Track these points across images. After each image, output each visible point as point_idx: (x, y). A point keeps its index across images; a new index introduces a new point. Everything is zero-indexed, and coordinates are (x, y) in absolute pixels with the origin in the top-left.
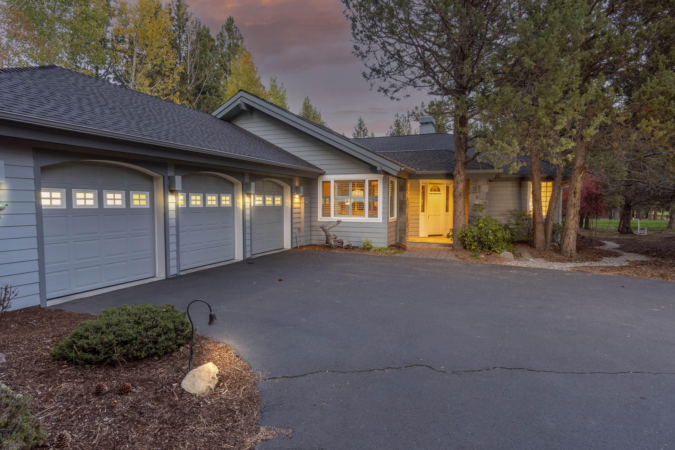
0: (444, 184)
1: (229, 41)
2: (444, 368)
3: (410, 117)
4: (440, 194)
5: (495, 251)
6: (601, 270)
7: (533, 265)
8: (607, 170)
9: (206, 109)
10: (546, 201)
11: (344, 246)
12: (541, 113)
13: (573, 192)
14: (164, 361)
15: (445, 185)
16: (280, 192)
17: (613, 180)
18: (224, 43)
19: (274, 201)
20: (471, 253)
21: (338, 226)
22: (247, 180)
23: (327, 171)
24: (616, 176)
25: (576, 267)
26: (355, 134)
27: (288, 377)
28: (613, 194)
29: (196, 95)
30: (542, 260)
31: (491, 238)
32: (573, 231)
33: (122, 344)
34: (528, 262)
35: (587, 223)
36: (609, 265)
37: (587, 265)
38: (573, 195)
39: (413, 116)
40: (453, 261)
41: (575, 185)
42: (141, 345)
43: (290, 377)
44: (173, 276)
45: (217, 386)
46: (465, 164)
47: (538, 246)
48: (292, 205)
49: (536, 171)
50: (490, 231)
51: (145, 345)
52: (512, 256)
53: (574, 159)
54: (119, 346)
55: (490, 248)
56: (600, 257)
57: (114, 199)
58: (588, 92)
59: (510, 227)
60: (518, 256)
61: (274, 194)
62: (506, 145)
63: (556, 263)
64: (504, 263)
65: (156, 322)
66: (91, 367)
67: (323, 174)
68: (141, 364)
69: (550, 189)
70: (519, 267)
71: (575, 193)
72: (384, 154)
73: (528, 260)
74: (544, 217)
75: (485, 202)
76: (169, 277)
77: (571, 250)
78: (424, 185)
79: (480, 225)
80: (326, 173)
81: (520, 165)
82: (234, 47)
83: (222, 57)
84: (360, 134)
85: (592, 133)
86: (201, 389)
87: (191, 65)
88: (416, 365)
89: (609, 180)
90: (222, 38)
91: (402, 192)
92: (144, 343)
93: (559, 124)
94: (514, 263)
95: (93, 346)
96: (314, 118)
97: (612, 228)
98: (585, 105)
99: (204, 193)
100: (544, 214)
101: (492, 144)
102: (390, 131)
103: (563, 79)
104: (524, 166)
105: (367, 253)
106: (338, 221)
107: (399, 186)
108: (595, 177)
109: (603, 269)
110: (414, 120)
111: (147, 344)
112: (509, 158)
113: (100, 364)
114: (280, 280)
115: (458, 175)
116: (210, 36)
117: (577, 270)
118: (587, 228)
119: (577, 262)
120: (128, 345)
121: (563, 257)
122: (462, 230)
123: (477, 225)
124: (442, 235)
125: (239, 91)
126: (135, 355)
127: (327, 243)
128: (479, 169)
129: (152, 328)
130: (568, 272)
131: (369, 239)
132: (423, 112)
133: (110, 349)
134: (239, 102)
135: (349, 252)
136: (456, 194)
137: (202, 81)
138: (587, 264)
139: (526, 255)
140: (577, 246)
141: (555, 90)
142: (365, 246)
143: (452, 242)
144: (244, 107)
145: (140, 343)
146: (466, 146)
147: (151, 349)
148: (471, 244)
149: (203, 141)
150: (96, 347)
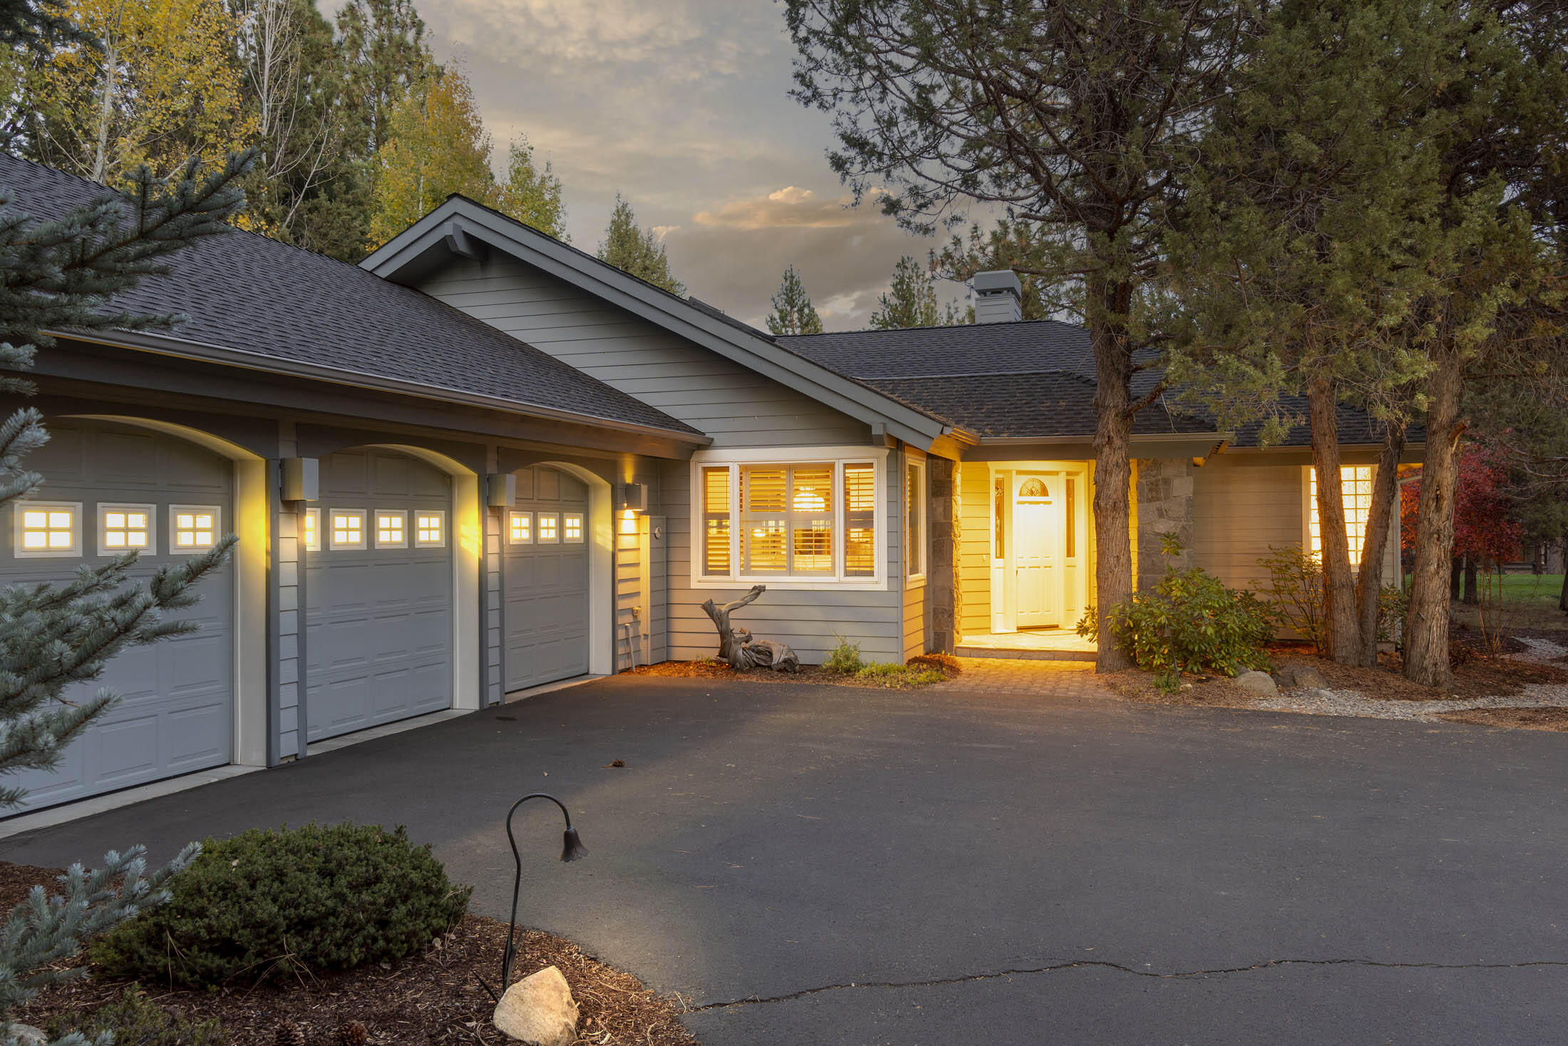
0: (1057, 473)
1: (376, 32)
2: (1151, 967)
3: (939, 270)
4: (1050, 503)
5: (1222, 671)
6: (1523, 719)
7: (1332, 709)
8: (1520, 431)
9: (318, 244)
10: (1356, 523)
11: (775, 662)
12: (1340, 282)
13: (1433, 496)
14: (408, 973)
15: (1062, 478)
16: (580, 500)
17: (1540, 461)
18: (362, 37)
19: (561, 528)
20: (1154, 679)
21: (756, 601)
22: (491, 468)
23: (718, 439)
24: (1546, 447)
25: (1454, 712)
26: (772, 319)
27: (755, 1001)
28: (1541, 498)
29: (285, 199)
30: (1357, 694)
31: (1210, 631)
32: (1439, 609)
33: (300, 927)
34: (1317, 699)
35: (1471, 583)
36: (1542, 704)
37: (1481, 706)
38: (1433, 505)
39: (947, 267)
40: (1103, 702)
41: (1438, 478)
42: (348, 930)
43: (762, 1001)
44: (286, 762)
45: (581, 1024)
46: (1126, 415)
47: (1341, 653)
48: (614, 542)
49: (1325, 435)
50: (1206, 613)
51: (358, 931)
52: (1272, 683)
53: (1432, 406)
54: (293, 931)
55: (1206, 664)
56: (1516, 685)
57: (127, 530)
58: (1464, 225)
59: (1259, 597)
60: (1287, 684)
61: (560, 508)
62: (1250, 370)
63: (1395, 702)
64: (1251, 705)
65: (376, 869)
66: (219, 993)
67: (707, 445)
68: (352, 983)
69: (1366, 488)
70: (1294, 714)
71: (1438, 499)
72: (882, 384)
73: (1317, 694)
74: (1355, 570)
75: (1184, 527)
76: (276, 762)
77: (1435, 664)
78: (1001, 476)
79: (1174, 593)
80: (716, 442)
81: (1289, 423)
82: (393, 50)
83: (356, 81)
84: (791, 321)
85: (1478, 335)
86: (549, 1030)
87: (275, 109)
88: (1079, 963)
89: (1528, 460)
90: (356, 24)
91: (941, 499)
92: (354, 924)
93: (1389, 312)
94: (1278, 704)
95: (226, 934)
96: (646, 268)
97: (1544, 599)
98: (1456, 260)
99: (370, 506)
100: (1355, 559)
101: (1211, 363)
102: (881, 312)
103: (1395, 192)
104: (1300, 427)
105: (845, 683)
106: (755, 588)
107: (930, 482)
108: (1488, 451)
109: (1528, 715)
110: (951, 278)
111: (362, 928)
112: (1257, 401)
113: (243, 984)
114: (618, 765)
115: (1106, 450)
116: (319, 15)
117: (1457, 721)
118: (1471, 600)
119: (1454, 699)
120: (317, 931)
121: (1415, 686)
122: (1124, 609)
123: (1167, 596)
124: (1056, 627)
125: (450, 197)
126: (334, 956)
127: (721, 655)
128: (1165, 430)
129: (368, 884)
130: (1432, 725)
131: (849, 641)
132: (975, 253)
133: (270, 942)
134: (447, 230)
135: (792, 682)
136: (1102, 504)
137: (307, 159)
138: (1481, 702)
139: (1309, 679)
140: (1450, 654)
141: (1375, 220)
142: (838, 662)
143: (1094, 647)
144: (462, 246)
145: (346, 926)
146: (1128, 366)
147: (375, 940)
148: (1150, 650)
149: (376, 354)
150: (235, 936)
